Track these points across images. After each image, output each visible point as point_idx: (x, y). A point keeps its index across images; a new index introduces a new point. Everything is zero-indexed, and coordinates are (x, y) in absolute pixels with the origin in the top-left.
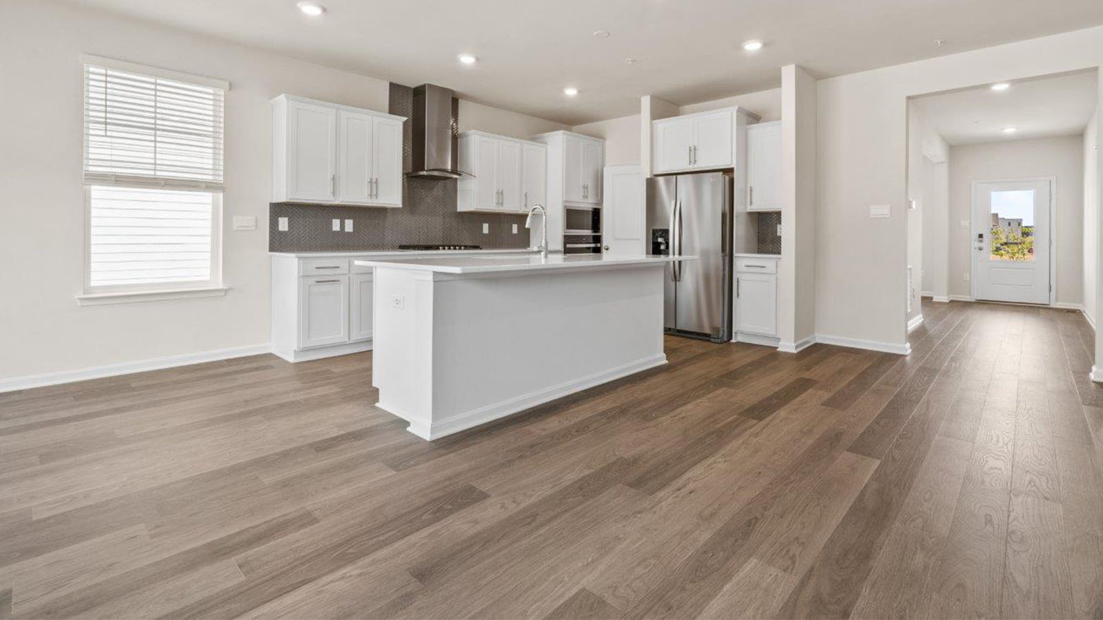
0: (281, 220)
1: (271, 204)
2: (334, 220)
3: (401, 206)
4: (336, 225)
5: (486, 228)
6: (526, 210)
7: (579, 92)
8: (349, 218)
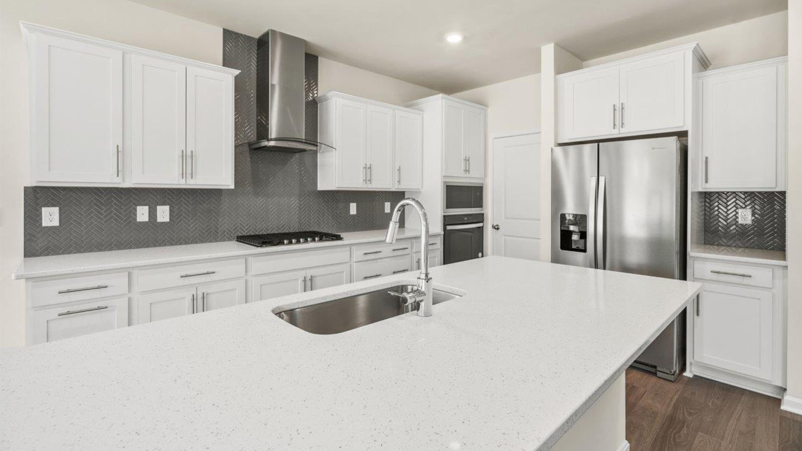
0: (45, 211)
1: (26, 189)
2: (139, 208)
3: (232, 187)
4: (142, 214)
5: (353, 209)
6: (400, 187)
7: (465, 39)
8: (163, 204)
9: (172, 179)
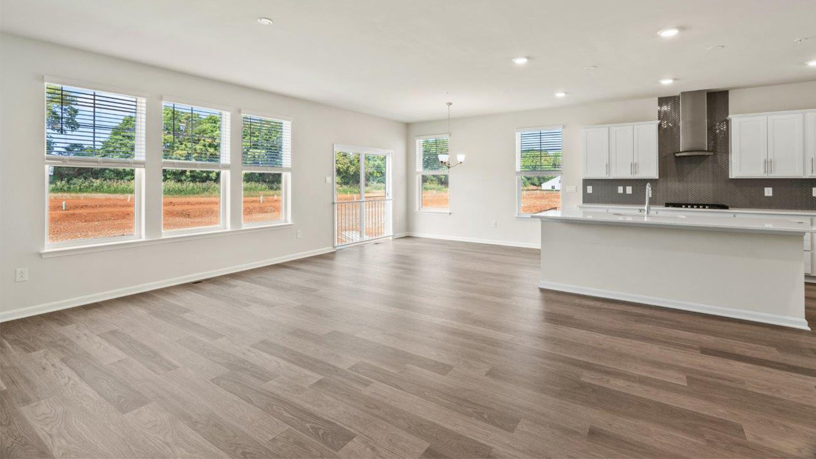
0: (588, 187)
1: (583, 180)
2: (619, 188)
3: (659, 178)
8: (629, 186)
9: (626, 174)
